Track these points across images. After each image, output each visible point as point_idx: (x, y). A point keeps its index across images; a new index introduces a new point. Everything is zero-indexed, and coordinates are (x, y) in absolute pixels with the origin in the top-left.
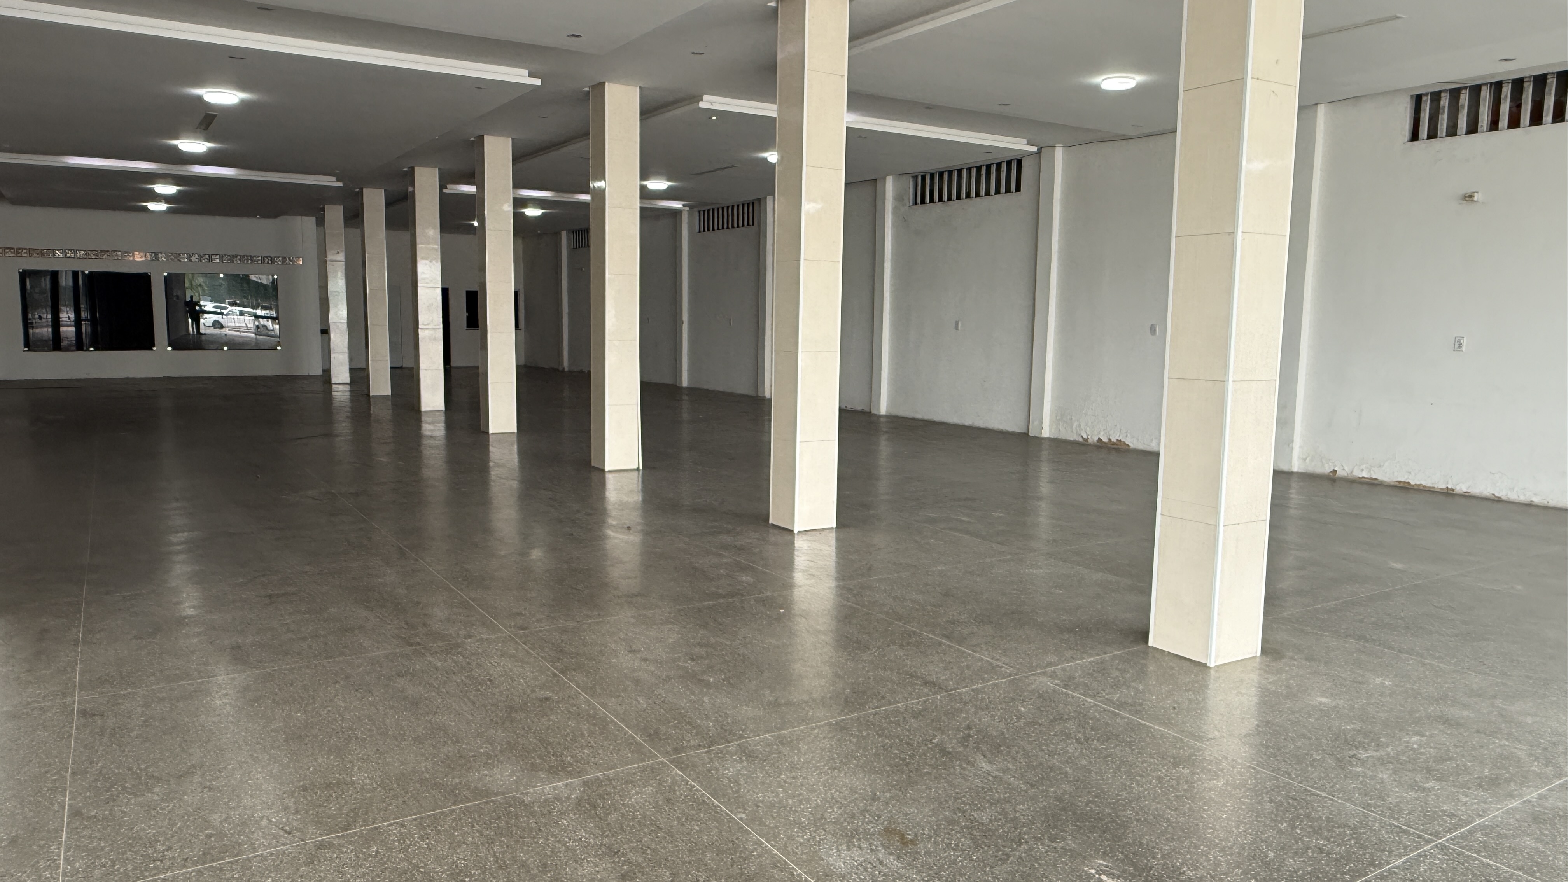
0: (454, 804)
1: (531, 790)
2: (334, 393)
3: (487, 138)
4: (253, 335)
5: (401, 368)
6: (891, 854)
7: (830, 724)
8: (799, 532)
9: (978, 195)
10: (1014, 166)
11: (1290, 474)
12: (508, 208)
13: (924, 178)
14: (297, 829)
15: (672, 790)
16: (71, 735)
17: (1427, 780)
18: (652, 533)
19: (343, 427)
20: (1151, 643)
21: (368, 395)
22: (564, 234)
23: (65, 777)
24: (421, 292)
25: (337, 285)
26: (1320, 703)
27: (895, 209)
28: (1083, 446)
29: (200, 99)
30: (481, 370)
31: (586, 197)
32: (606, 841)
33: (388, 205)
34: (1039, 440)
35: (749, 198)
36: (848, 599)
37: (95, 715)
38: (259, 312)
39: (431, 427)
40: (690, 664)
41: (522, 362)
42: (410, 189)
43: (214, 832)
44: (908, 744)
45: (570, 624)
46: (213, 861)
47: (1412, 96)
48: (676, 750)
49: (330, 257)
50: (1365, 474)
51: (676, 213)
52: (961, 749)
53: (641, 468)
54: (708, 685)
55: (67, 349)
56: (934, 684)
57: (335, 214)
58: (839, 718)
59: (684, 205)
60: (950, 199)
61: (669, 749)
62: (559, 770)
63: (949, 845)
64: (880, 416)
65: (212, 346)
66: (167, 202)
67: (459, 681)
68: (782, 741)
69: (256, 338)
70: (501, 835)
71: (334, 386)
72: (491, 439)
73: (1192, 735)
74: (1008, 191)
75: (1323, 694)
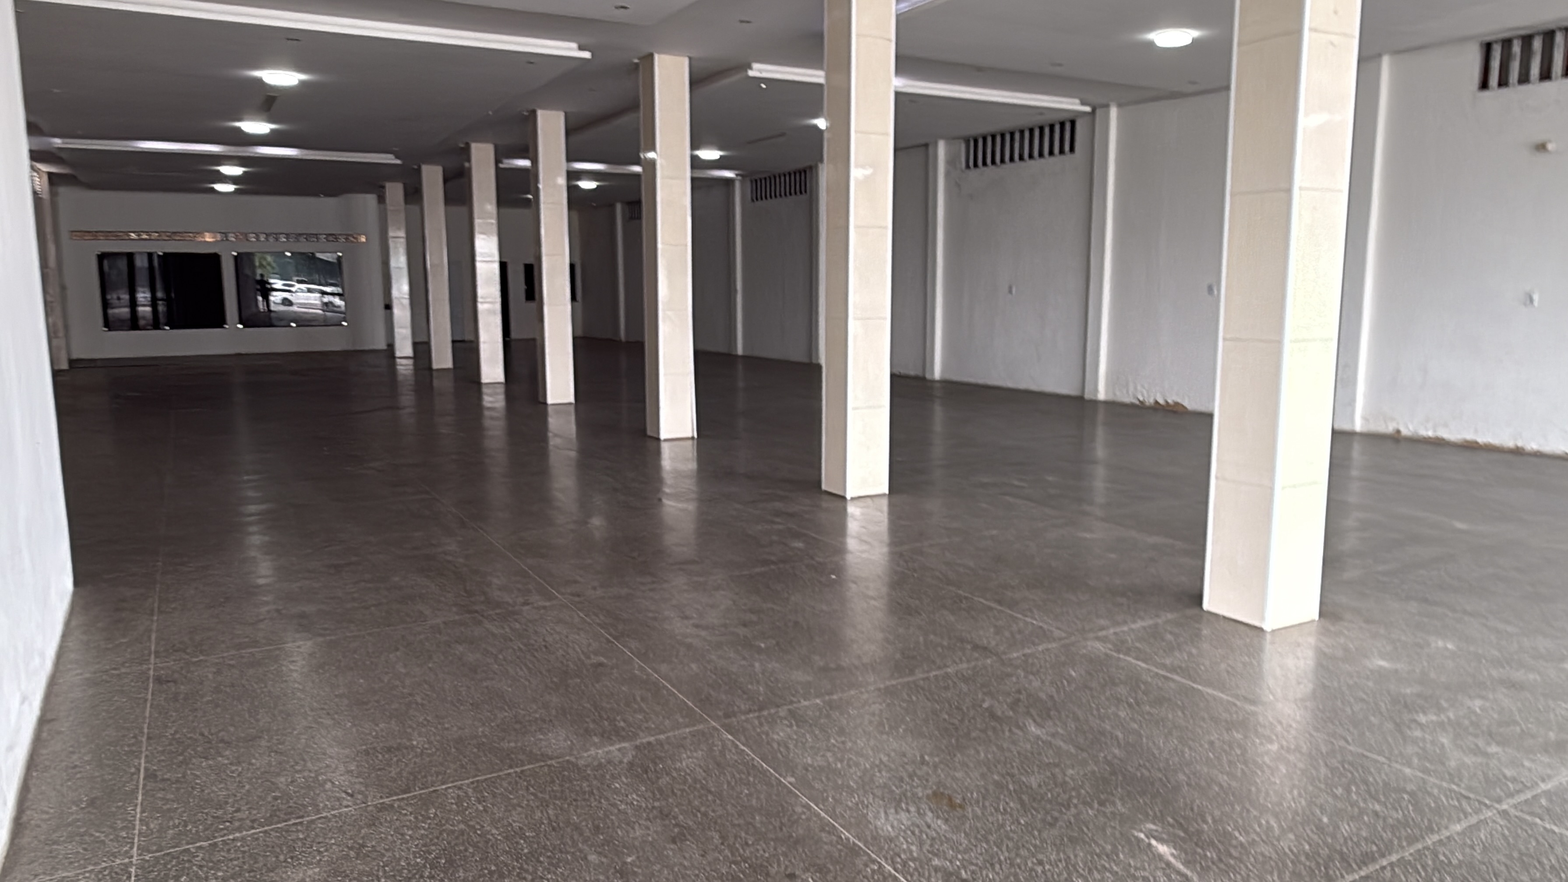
0: (511, 767)
1: (585, 755)
2: (399, 367)
3: (540, 113)
4: (320, 312)
5: (463, 341)
6: (938, 817)
7: (879, 690)
8: (852, 499)
9: (1031, 156)
10: (1068, 127)
11: (1351, 434)
12: (562, 181)
13: (976, 142)
14: (361, 792)
15: (722, 753)
16: (146, 700)
17: (1488, 744)
18: (706, 500)
19: (407, 399)
20: (1206, 606)
21: (430, 368)
22: (619, 207)
23: (142, 741)
24: (479, 265)
25: (399, 261)
26: (1381, 667)
27: (947, 174)
28: (1139, 408)
29: (259, 81)
30: (538, 342)
31: (637, 169)
32: (657, 804)
33: (445, 181)
34: (1095, 403)
35: (800, 165)
36: (898, 565)
37: (169, 681)
38: (328, 289)
39: (491, 399)
40: (742, 631)
41: (579, 333)
42: (467, 165)
43: (279, 795)
44: (958, 708)
45: (624, 591)
46: (279, 822)
47: (1481, 44)
48: (727, 716)
49: (391, 234)
50: (1430, 434)
51: (728, 182)
52: (1011, 713)
53: (696, 436)
54: (760, 651)
55: (144, 329)
56: (985, 649)
57: (395, 191)
58: (888, 683)
59: (737, 175)
60: (1002, 161)
61: (720, 713)
62: (612, 734)
63: (997, 810)
64: (933, 381)
65: (283, 323)
66: (234, 183)
67: (516, 648)
68: (831, 705)
69: (325, 315)
70: (556, 798)
71: (398, 361)
72: (550, 409)
73: (1246, 699)
74: (1062, 151)
75: (1382, 656)
